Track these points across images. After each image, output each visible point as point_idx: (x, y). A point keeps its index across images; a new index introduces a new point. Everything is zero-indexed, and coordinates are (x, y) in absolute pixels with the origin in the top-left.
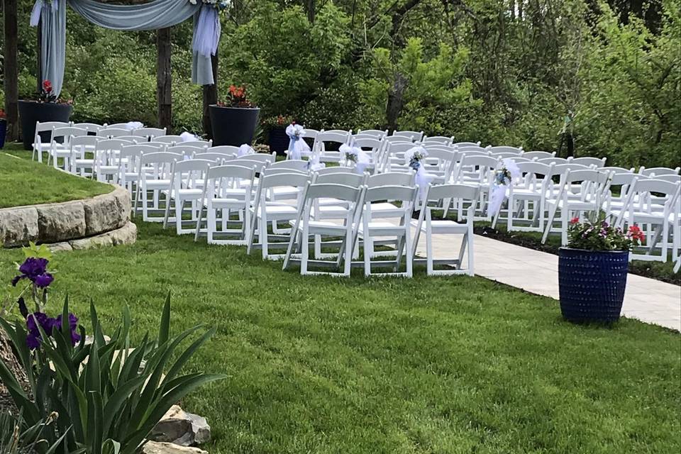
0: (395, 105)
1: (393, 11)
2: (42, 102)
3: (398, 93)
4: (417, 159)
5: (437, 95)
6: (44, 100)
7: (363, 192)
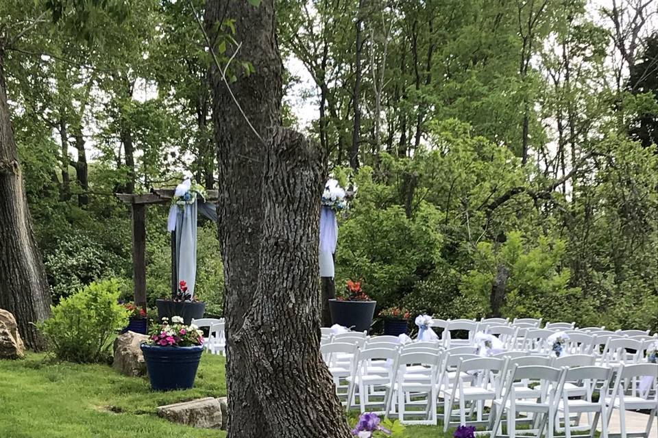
0: (498, 295)
1: (485, 207)
2: (179, 301)
3: (501, 283)
4: (559, 343)
5: (537, 284)
6: (180, 299)
7: (565, 372)
